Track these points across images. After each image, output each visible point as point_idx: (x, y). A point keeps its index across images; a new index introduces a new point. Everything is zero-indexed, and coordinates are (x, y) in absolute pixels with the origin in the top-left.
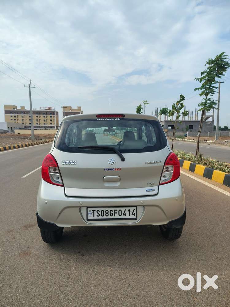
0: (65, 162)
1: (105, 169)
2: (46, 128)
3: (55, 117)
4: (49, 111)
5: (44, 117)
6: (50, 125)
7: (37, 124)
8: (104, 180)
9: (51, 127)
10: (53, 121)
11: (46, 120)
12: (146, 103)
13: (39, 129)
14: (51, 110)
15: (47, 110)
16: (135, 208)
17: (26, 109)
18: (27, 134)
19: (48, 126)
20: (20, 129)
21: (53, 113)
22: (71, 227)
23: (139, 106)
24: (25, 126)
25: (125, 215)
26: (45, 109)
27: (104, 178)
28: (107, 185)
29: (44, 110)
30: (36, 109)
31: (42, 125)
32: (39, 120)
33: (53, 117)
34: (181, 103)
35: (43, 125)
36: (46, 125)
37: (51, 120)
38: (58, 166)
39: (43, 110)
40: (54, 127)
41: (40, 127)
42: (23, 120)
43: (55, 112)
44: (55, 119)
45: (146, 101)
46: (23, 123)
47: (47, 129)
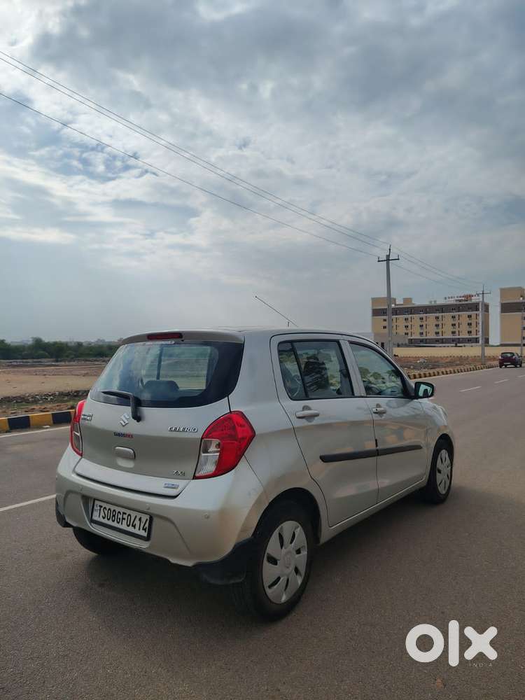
1: (115, 433)
2: (457, 342)
3: (480, 316)
4: (466, 302)
5: (454, 317)
6: (467, 336)
7: (437, 333)
8: (116, 454)
9: (469, 341)
10: (474, 324)
11: (457, 325)
13: (440, 345)
14: (471, 299)
15: (460, 301)
16: (149, 517)
17: (414, 304)
18: (413, 357)
19: (463, 338)
20: (398, 346)
21: (475, 307)
24: (412, 340)
25: (135, 526)
26: (456, 300)
27: (117, 448)
29: (455, 303)
30: (435, 301)
31: (448, 336)
32: (440, 327)
33: (474, 317)
35: (451, 336)
36: (441, 337)
37: (470, 324)
39: (452, 301)
40: (476, 340)
41: (442, 341)
42: (407, 327)
43: (480, 304)
44: (480, 320)
46: (407, 334)
47: (458, 345)
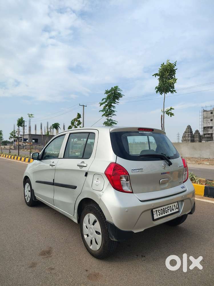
0: (135, 170)
1: (162, 174)
8: (160, 183)
12: (31, 116)
16: (177, 203)
22: (144, 230)
23: (20, 119)
25: (173, 210)
27: (161, 181)
28: (162, 187)
34: (78, 120)
38: (129, 174)
45: (31, 115)
